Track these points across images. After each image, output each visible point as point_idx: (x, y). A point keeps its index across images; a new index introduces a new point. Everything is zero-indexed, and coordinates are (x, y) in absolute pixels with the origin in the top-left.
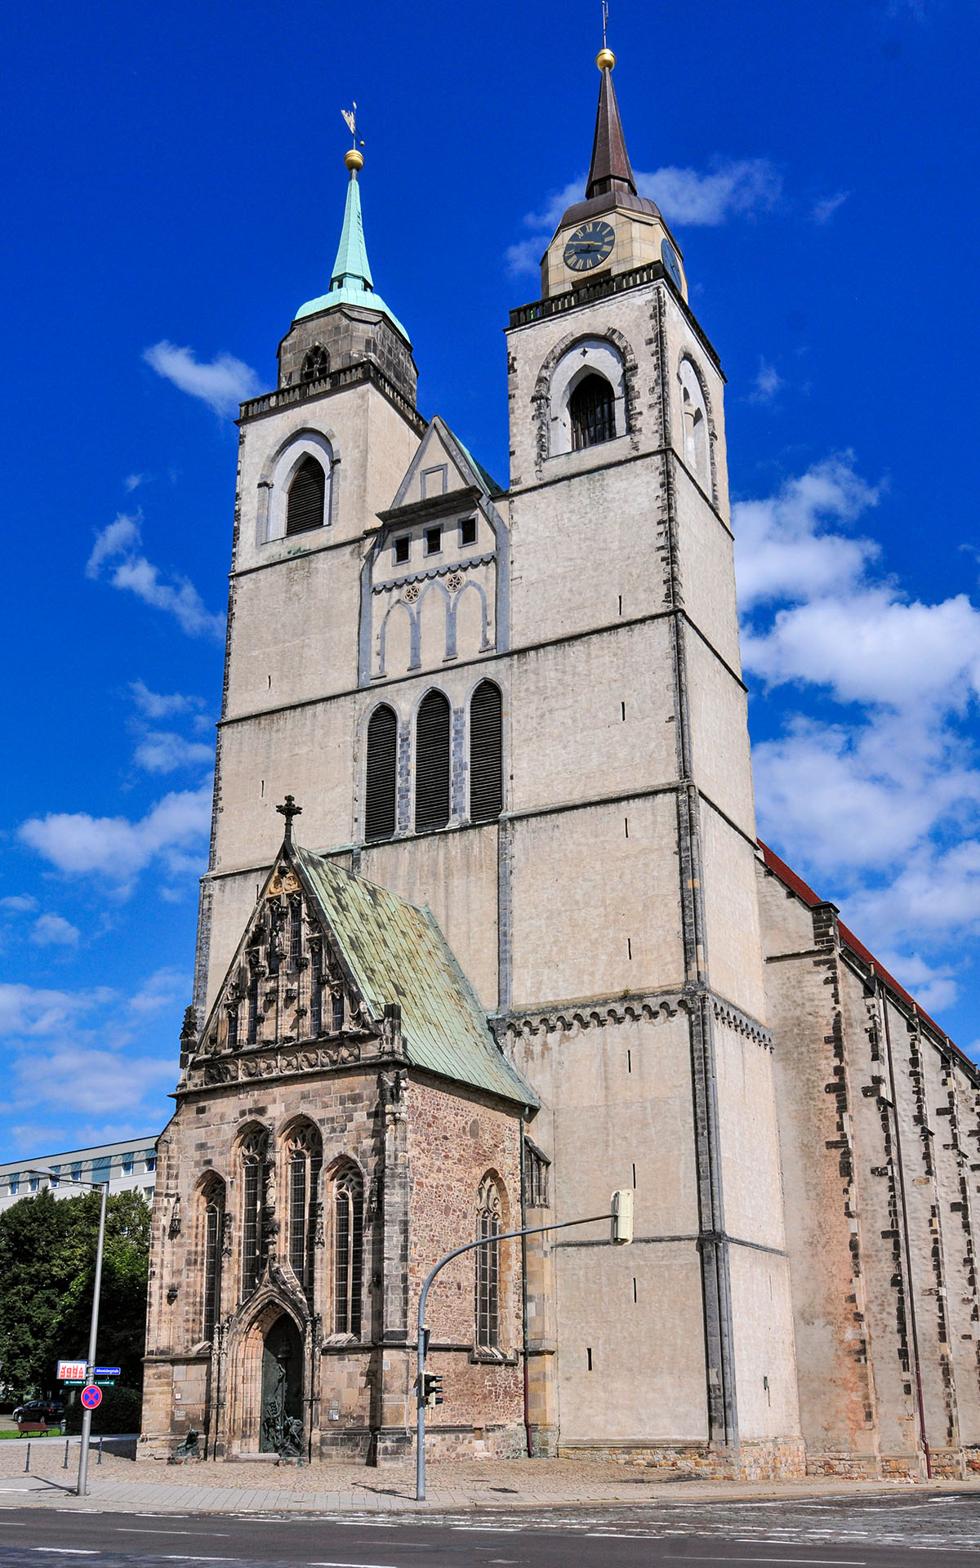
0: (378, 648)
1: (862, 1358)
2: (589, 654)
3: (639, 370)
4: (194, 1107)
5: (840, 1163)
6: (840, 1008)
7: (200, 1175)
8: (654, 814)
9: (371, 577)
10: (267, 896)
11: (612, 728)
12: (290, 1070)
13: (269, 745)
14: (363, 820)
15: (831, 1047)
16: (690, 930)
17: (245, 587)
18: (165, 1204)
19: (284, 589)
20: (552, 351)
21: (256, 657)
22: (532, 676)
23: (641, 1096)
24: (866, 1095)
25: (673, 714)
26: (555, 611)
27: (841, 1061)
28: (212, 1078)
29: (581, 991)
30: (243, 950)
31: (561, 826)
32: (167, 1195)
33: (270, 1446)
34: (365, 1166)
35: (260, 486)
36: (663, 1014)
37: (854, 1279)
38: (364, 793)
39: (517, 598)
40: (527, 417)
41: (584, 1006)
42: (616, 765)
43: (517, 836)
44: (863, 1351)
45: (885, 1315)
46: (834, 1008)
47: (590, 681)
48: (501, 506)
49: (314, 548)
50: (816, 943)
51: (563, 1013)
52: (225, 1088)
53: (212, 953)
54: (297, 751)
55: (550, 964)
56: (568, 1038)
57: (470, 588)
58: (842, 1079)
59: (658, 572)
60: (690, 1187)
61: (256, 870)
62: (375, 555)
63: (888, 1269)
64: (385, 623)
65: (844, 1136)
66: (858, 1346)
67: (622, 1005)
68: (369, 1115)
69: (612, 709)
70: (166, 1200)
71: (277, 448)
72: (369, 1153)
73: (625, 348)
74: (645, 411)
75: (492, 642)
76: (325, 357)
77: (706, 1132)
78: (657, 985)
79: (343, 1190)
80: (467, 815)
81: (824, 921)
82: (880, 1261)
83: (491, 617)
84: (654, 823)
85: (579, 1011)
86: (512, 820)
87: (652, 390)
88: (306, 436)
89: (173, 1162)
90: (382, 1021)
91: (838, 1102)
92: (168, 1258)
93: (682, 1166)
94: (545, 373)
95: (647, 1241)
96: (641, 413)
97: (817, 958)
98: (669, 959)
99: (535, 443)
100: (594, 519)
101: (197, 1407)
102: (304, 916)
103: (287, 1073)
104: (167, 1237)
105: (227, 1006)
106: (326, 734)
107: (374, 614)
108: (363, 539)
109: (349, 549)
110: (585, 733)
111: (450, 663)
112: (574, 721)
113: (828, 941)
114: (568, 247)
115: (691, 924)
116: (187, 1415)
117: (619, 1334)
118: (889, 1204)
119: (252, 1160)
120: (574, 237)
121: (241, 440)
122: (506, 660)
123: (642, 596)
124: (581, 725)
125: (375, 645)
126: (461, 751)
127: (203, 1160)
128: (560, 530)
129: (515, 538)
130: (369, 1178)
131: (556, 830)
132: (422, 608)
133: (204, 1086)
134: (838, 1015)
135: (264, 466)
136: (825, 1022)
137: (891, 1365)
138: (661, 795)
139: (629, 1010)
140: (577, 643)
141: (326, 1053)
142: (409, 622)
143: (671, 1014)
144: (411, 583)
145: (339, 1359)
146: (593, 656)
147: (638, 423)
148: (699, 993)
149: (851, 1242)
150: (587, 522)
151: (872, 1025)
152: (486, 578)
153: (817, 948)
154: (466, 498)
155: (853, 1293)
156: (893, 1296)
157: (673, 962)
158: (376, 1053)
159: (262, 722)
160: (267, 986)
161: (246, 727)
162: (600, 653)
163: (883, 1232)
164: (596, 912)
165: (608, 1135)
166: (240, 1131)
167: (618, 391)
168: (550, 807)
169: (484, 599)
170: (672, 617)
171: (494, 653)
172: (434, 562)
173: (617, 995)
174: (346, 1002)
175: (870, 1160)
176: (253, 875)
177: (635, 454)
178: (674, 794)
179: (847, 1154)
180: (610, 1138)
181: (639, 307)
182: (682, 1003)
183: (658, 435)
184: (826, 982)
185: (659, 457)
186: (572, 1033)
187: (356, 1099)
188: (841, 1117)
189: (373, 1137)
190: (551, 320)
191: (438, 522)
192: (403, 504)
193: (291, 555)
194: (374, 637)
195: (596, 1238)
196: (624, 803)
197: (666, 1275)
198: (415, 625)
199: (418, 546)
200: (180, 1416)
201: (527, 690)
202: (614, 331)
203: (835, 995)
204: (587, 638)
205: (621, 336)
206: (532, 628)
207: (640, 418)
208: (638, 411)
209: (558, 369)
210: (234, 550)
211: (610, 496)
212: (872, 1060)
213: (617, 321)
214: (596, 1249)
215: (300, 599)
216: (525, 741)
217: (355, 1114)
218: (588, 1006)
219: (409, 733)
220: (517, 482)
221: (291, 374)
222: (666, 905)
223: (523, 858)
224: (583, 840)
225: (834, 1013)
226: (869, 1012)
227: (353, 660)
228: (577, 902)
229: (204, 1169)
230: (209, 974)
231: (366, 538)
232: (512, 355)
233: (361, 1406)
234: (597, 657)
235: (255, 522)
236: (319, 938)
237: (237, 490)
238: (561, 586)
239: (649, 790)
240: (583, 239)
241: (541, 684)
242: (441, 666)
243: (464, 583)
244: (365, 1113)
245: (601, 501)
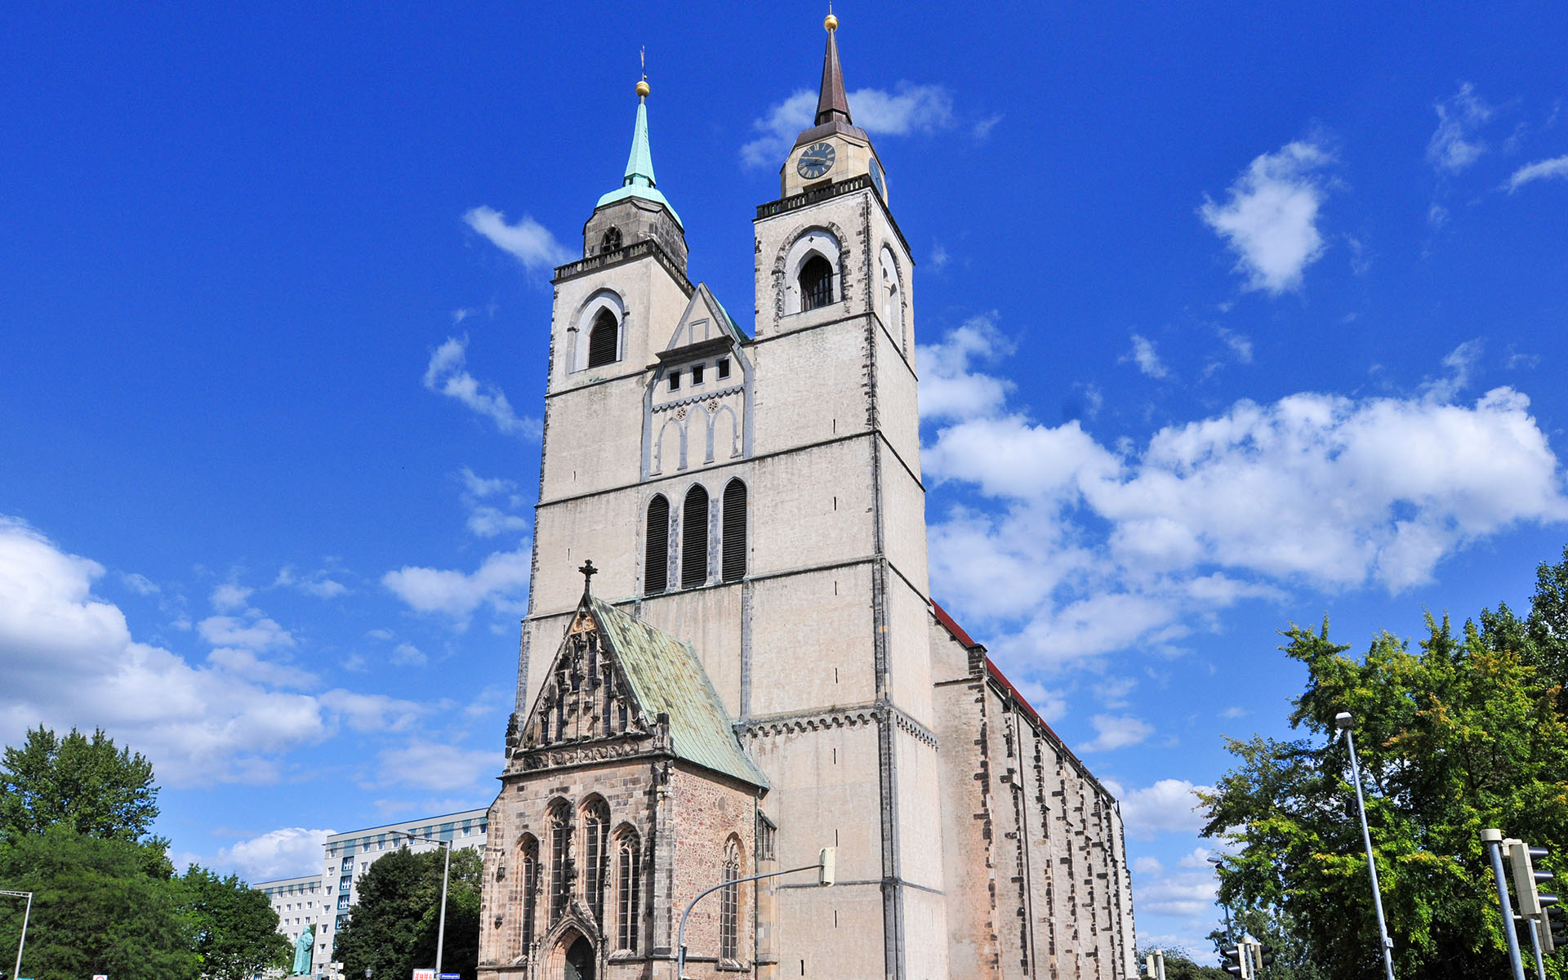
0: (656, 453)
1: (996, 966)
2: (811, 461)
3: (851, 254)
4: (516, 787)
5: (983, 829)
6: (986, 720)
7: (519, 835)
8: (855, 578)
9: (651, 401)
10: (571, 633)
11: (827, 515)
12: (587, 760)
13: (574, 522)
14: (643, 579)
15: (979, 747)
16: (880, 663)
17: (557, 406)
18: (494, 857)
19: (587, 407)
20: (788, 237)
21: (565, 457)
22: (769, 476)
23: (843, 781)
24: (1003, 782)
25: (871, 507)
26: (786, 429)
27: (986, 757)
28: (529, 766)
29: (801, 705)
30: (553, 673)
31: (790, 586)
32: (495, 850)
34: (642, 830)
35: (569, 330)
36: (860, 722)
37: (991, 911)
38: (644, 559)
39: (759, 418)
40: (768, 285)
41: (803, 717)
42: (829, 542)
43: (756, 592)
44: (996, 962)
45: (1012, 936)
46: (982, 720)
47: (812, 481)
48: (748, 350)
49: (610, 377)
50: (970, 673)
51: (787, 721)
52: (539, 773)
53: (530, 675)
54: (595, 527)
55: (779, 686)
56: (791, 739)
57: (724, 410)
58: (986, 770)
59: (862, 403)
60: (877, 846)
61: (564, 614)
62: (655, 384)
63: (1015, 904)
64: (661, 435)
65: (987, 810)
66: (993, 958)
67: (831, 716)
68: (645, 793)
69: (827, 502)
70: (494, 853)
71: (582, 302)
72: (644, 820)
73: (841, 237)
74: (855, 285)
75: (740, 451)
76: (619, 235)
77: (888, 807)
78: (856, 702)
79: (625, 847)
80: (720, 577)
81: (976, 658)
82: (1010, 898)
83: (740, 432)
84: (856, 585)
85: (799, 720)
86: (752, 581)
87: (860, 269)
88: (604, 294)
89: (499, 826)
90: (655, 725)
91: (983, 786)
92: (495, 895)
93: (871, 832)
94: (782, 254)
95: (845, 884)
96: (852, 286)
97: (971, 684)
98: (865, 683)
99: (774, 305)
100: (816, 362)
102: (598, 648)
103: (585, 762)
104: (495, 881)
105: (541, 714)
106: (616, 516)
107: (653, 428)
108: (645, 372)
109: (635, 379)
110: (807, 519)
111: (710, 465)
112: (799, 510)
113: (979, 672)
114: (801, 161)
115: (881, 659)
117: (823, 950)
118: (1017, 858)
119: (558, 825)
120: (805, 154)
121: (555, 295)
122: (750, 464)
123: (851, 420)
124: (804, 513)
125: (654, 451)
126: (716, 530)
127: (522, 825)
128: (791, 370)
129: (758, 374)
130: (644, 838)
131: (785, 589)
132: (689, 424)
133: (523, 772)
134: (985, 725)
135: (572, 315)
136: (975, 730)
137: (1016, 971)
138: (861, 565)
139: (835, 720)
140: (803, 452)
141: (614, 748)
142: (679, 434)
143: (866, 722)
144: (681, 406)
145: (621, 968)
146: (814, 463)
147: (850, 293)
148: (886, 708)
149: (990, 885)
150: (811, 364)
151: (1008, 732)
152: (737, 404)
153: (970, 677)
154: (723, 344)
155: (990, 921)
156: (1019, 922)
157: (867, 685)
158: (650, 748)
159: (569, 505)
160: (570, 699)
161: (557, 508)
162: (819, 460)
163: (1012, 878)
164: (813, 649)
165: (818, 809)
166: (549, 804)
167: (835, 269)
168: (779, 573)
169: (735, 419)
170: (872, 435)
171: (741, 459)
172: (698, 391)
173: (826, 709)
174: (629, 711)
175: (1005, 828)
176: (561, 618)
177: (847, 315)
178: (870, 565)
179: (988, 823)
180: (820, 811)
181: (852, 207)
182: (873, 715)
183: (863, 302)
184: (977, 701)
185: (864, 318)
186: (793, 736)
187: (635, 781)
188: (985, 797)
189: (647, 809)
190: (787, 215)
191: (701, 361)
192: (676, 347)
193: (592, 383)
194: (653, 444)
195: (808, 883)
196: (834, 570)
197: (858, 908)
198: (683, 437)
199: (686, 379)
201: (765, 486)
202: (834, 224)
203: (983, 711)
204: (810, 449)
205: (838, 228)
206: (770, 441)
207: (851, 289)
208: (849, 284)
209: (792, 251)
210: (549, 378)
211: (828, 346)
212: (1008, 757)
213: (836, 217)
214: (808, 889)
215: (598, 415)
216: (763, 523)
217: (634, 792)
218: (806, 716)
219: (678, 516)
220: (760, 334)
221: (593, 247)
222: (863, 645)
223: (760, 609)
224: (804, 597)
225: (982, 723)
226: (1006, 722)
227: (637, 461)
228: (799, 642)
229: (523, 831)
230: (528, 690)
231: (648, 371)
232: (758, 239)
234: (817, 463)
235: (565, 357)
236: (609, 665)
237: (552, 333)
238: (791, 410)
239: (853, 561)
240: (811, 155)
241: (776, 483)
242: (702, 467)
243: (720, 407)
244: (642, 792)
245: (822, 349)
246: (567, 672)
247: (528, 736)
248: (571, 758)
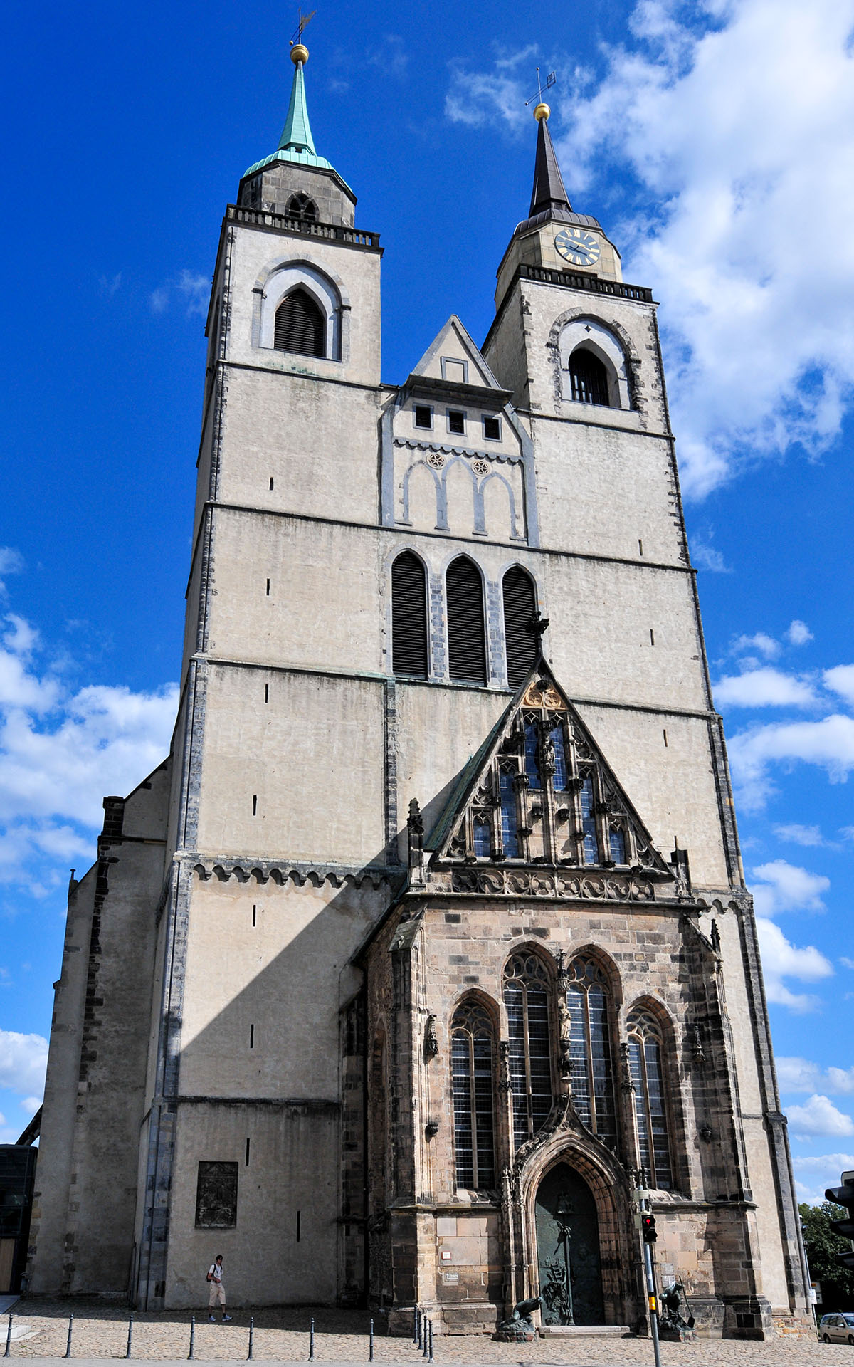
0: (401, 496)
2: (617, 578)
3: (642, 365)
4: (442, 914)
7: (461, 992)
8: (688, 733)
9: (390, 429)
11: (643, 648)
12: (569, 895)
13: (276, 546)
14: (390, 653)
16: (730, 842)
17: (239, 380)
18: (420, 1020)
19: (288, 400)
20: (564, 314)
21: (255, 454)
22: (565, 578)
26: (581, 530)
28: (460, 884)
31: (605, 718)
32: (420, 1010)
33: (556, 1316)
34: (675, 1011)
35: (252, 290)
38: (390, 627)
39: (544, 507)
40: (543, 356)
42: (651, 681)
47: (620, 601)
48: (524, 420)
49: (322, 375)
52: (485, 900)
54: (311, 562)
57: (496, 479)
59: (671, 534)
61: (266, 668)
62: (395, 409)
64: (408, 476)
68: (674, 958)
69: (642, 632)
71: (274, 264)
72: (677, 998)
73: (627, 343)
74: (650, 400)
75: (522, 535)
76: (312, 208)
77: (763, 1022)
78: (704, 883)
79: (634, 1032)
80: (505, 682)
83: (520, 511)
84: (690, 741)
87: (653, 386)
88: (304, 268)
90: (674, 865)
92: (425, 1085)
94: (557, 328)
96: (646, 400)
98: (714, 861)
99: (553, 382)
100: (611, 467)
101: (477, 1269)
102: (571, 738)
103: (566, 897)
104: (422, 1060)
105: (475, 810)
106: (346, 557)
107: (395, 463)
108: (380, 390)
109: (364, 393)
110: (619, 645)
111: (480, 538)
112: (608, 631)
114: (557, 239)
115: (731, 837)
116: (460, 1279)
120: (563, 234)
121: (230, 238)
122: (538, 555)
123: (660, 548)
124: (614, 636)
125: (398, 494)
126: (496, 620)
127: (462, 975)
128: (580, 463)
129: (539, 453)
130: (680, 1024)
131: (600, 721)
132: (447, 477)
133: (452, 893)
135: (260, 275)
138: (694, 719)
140: (606, 564)
141: (612, 885)
142: (435, 485)
144: (436, 451)
146: (621, 581)
147: (645, 406)
148: (747, 898)
150: (605, 467)
152: (513, 476)
154: (491, 399)
157: (716, 865)
158: (671, 895)
159: (267, 520)
160: (528, 800)
161: (246, 518)
162: (627, 580)
166: (510, 952)
167: (622, 375)
168: (593, 700)
169: (511, 495)
170: (689, 575)
171: (525, 544)
172: (456, 441)
174: (632, 838)
176: (261, 672)
177: (643, 430)
178: (706, 722)
181: (638, 316)
182: (733, 904)
183: (661, 423)
185: (664, 441)
187: (656, 939)
189: (680, 981)
190: (561, 289)
191: (461, 408)
192: (423, 377)
193: (297, 372)
194: (396, 485)
196: (661, 716)
198: (441, 489)
199: (440, 421)
200: (451, 1280)
202: (619, 325)
204: (614, 564)
205: (625, 332)
206: (561, 537)
207: (644, 403)
208: (641, 396)
209: (566, 331)
210: (223, 339)
211: (625, 455)
213: (620, 319)
215: (308, 417)
216: (562, 633)
217: (657, 954)
219: (441, 587)
220: (538, 407)
221: (274, 205)
222: (706, 814)
224: (626, 737)
227: (373, 498)
229: (468, 986)
231: (382, 390)
232: (526, 299)
233: (702, 1272)
234: (625, 583)
235: (249, 323)
236: (593, 766)
237: (227, 283)
238: (585, 510)
239: (683, 711)
240: (570, 238)
241: (574, 588)
242: (471, 537)
243: (490, 472)
244: (669, 956)
245: (617, 456)
246: (521, 760)
247: (454, 839)
248: (541, 886)
